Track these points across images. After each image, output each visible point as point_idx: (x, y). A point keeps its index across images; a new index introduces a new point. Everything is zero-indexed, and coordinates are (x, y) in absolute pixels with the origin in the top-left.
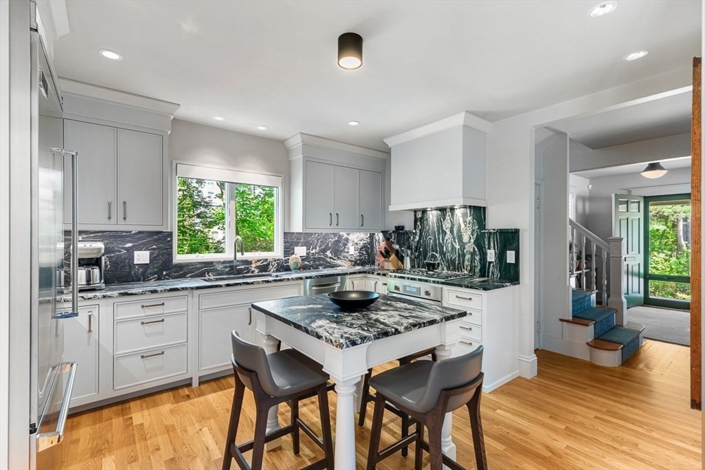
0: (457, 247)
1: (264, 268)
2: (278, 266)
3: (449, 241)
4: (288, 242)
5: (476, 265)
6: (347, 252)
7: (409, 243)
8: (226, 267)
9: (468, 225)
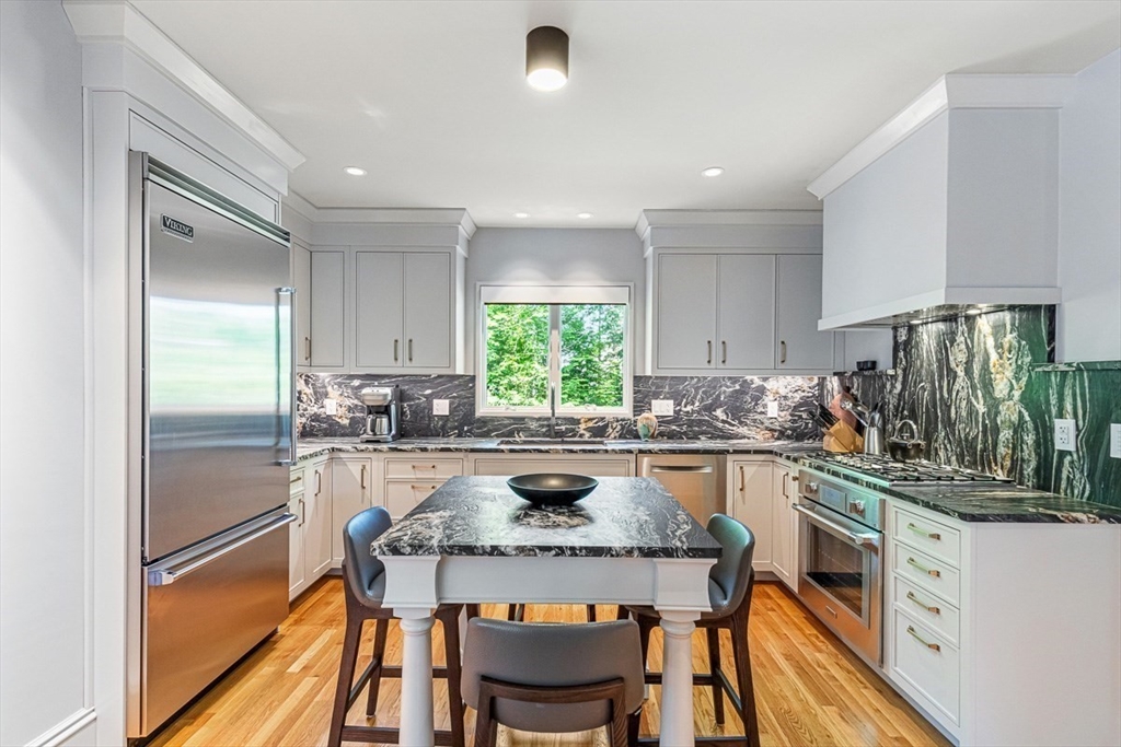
0: (981, 408)
1: (600, 431)
2: (623, 428)
3: (963, 394)
4: (639, 391)
5: (1026, 457)
6: (762, 413)
7: (883, 398)
8: (543, 426)
9: (1007, 354)
